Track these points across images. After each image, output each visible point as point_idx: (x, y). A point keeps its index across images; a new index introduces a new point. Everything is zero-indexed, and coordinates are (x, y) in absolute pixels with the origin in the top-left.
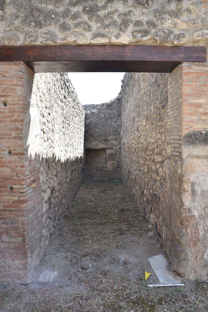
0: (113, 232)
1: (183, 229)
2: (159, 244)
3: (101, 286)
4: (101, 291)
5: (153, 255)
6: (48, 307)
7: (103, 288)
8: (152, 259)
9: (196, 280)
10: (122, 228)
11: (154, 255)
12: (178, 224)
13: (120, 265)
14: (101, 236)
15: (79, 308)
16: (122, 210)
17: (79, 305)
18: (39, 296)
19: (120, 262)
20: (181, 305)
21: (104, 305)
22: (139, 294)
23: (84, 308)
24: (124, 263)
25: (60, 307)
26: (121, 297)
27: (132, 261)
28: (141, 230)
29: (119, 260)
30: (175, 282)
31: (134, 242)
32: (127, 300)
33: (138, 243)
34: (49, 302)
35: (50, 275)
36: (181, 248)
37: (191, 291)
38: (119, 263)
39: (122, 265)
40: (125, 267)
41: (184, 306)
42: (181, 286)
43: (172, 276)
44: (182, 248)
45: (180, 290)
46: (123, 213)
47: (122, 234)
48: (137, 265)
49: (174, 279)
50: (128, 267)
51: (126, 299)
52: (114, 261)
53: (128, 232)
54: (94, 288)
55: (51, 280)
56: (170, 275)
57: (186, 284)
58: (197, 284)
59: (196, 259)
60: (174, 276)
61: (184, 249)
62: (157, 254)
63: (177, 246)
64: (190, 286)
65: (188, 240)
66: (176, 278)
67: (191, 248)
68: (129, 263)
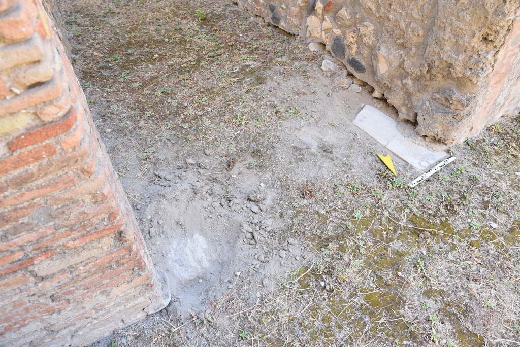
0: (236, 80)
1: (487, 53)
2: (353, 83)
3: (329, 227)
4: (339, 237)
5: (354, 111)
6: (269, 336)
7: (336, 228)
8: (360, 121)
9: (467, 142)
10: (248, 66)
11: (357, 110)
12: (476, 42)
13: (319, 158)
14: (218, 99)
15: (331, 299)
16: (205, 19)
17: (325, 294)
18: (223, 321)
19: (313, 150)
20: (478, 199)
21: (368, 264)
22: (407, 210)
23: (339, 294)
24: (325, 151)
25: (292, 320)
26: (385, 233)
27: (335, 141)
28: (294, 59)
29: (309, 148)
30: (438, 158)
32: (398, 232)
33: (313, 93)
34: (260, 322)
35: (193, 251)
36: (466, 94)
38: (313, 155)
39: (323, 155)
40: (332, 159)
41: (486, 199)
42: (454, 163)
43: (423, 146)
46: (213, 26)
47: (260, 80)
50: (338, 156)
51: (395, 232)
52: (299, 153)
53: (269, 72)
54: (320, 238)
55: (206, 264)
56: (419, 144)
57: (457, 155)
58: (474, 149)
59: (485, 108)
60: (427, 146)
61: (474, 95)
62: (359, 106)
63: (453, 91)
64: (466, 158)
65: (490, 76)
66: (434, 149)
67: (489, 89)
68: (332, 146)
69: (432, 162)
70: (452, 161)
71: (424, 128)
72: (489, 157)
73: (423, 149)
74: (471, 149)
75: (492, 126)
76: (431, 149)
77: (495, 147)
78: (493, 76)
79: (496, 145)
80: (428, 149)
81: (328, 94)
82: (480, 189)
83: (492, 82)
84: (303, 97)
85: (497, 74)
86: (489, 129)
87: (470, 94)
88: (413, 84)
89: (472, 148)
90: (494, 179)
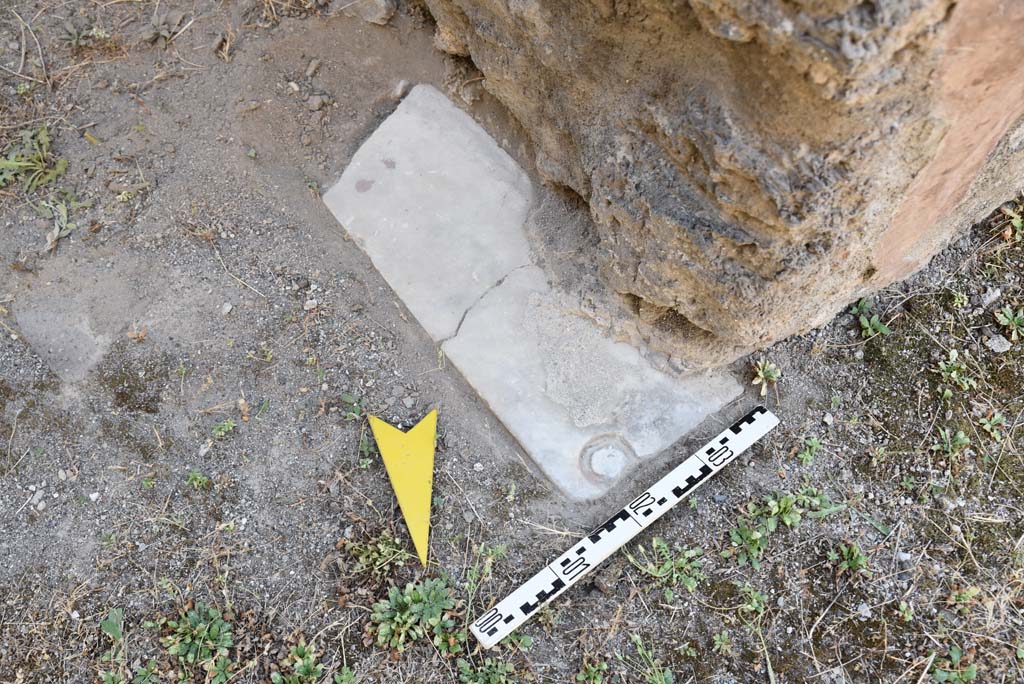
5: (348, 128)
8: (363, 186)
9: (853, 316)
11: (363, 119)
13: (86, 441)
19: (70, 396)
24: (122, 398)
27: (187, 333)
29: (49, 383)
30: (688, 416)
31: (110, 49)
33: (154, 41)
36: (789, 147)
37: (862, 465)
38: (62, 423)
39: (106, 425)
40: (147, 453)
43: (627, 340)
44: (803, 150)
45: (779, 515)
48: (258, 369)
49: (659, 377)
50: (180, 426)
56: (609, 332)
57: (787, 403)
58: (883, 362)
59: (934, 191)
60: (647, 341)
61: (835, 157)
62: (379, 95)
63: (719, 120)
64: (829, 419)
65: (939, 42)
66: (677, 361)
67: (938, 112)
68: (163, 368)
69: (650, 445)
70: (755, 440)
71: (623, 268)
72: (950, 415)
73: (628, 355)
74: (867, 360)
75: (1009, 211)
76: (664, 364)
77: (999, 344)
78: (957, 40)
79: (1004, 331)
80: (649, 356)
81: (221, 47)
82: (861, 631)
83: (955, 75)
84: (104, 65)
85: (984, 26)
86: (986, 229)
87: (814, 148)
88: (550, 24)
89: (872, 353)
90: (949, 559)
